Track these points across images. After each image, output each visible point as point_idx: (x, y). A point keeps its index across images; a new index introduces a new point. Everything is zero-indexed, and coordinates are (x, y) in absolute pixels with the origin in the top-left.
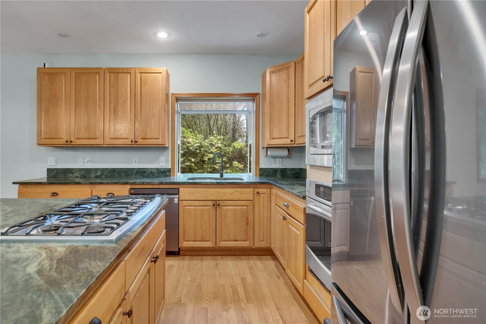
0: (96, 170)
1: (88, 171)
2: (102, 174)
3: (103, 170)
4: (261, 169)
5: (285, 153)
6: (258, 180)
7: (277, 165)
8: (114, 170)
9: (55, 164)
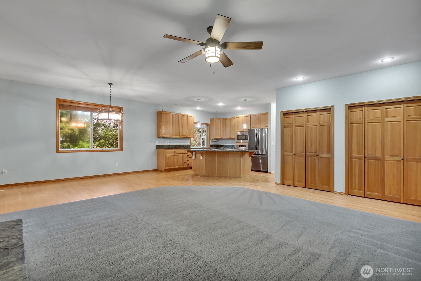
0: (171, 145)
1: (169, 146)
2: (173, 147)
3: (173, 145)
4: (210, 145)
5: (216, 140)
6: (209, 147)
7: (213, 144)
8: (176, 145)
9: (158, 143)
